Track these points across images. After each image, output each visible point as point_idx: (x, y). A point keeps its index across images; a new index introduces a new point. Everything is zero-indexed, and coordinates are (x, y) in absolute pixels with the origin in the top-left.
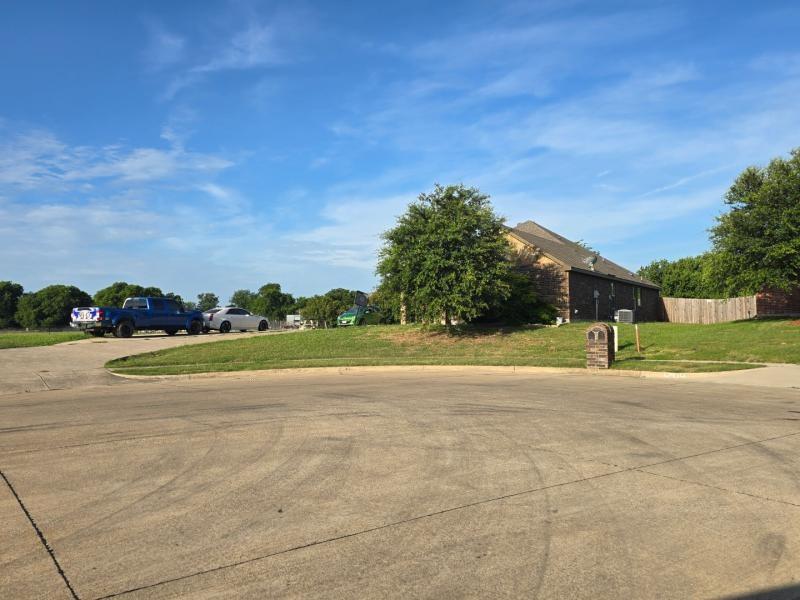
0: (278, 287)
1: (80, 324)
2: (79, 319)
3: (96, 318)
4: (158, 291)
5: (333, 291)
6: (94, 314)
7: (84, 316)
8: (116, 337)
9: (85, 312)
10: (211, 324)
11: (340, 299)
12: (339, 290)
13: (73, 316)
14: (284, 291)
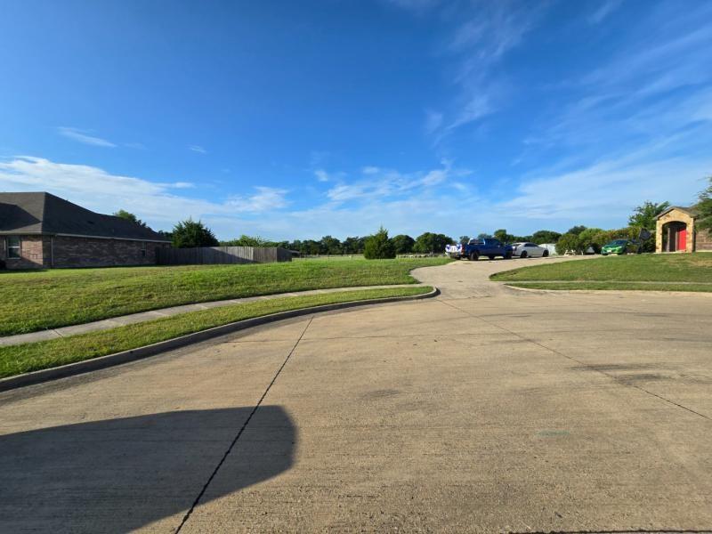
0: (505, 231)
1: (450, 253)
2: (450, 251)
3: (461, 250)
4: (443, 236)
5: (539, 232)
6: (459, 248)
7: (453, 249)
8: (470, 260)
9: (453, 247)
10: (516, 253)
11: (543, 236)
12: (543, 232)
13: (447, 250)
14: (508, 233)
